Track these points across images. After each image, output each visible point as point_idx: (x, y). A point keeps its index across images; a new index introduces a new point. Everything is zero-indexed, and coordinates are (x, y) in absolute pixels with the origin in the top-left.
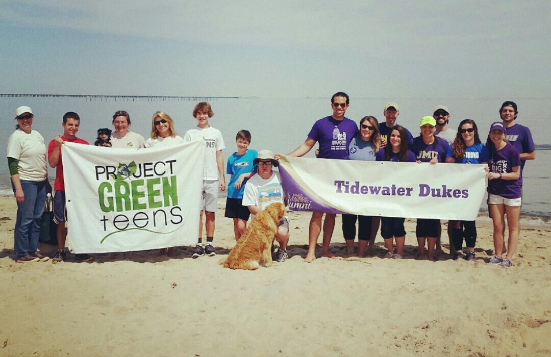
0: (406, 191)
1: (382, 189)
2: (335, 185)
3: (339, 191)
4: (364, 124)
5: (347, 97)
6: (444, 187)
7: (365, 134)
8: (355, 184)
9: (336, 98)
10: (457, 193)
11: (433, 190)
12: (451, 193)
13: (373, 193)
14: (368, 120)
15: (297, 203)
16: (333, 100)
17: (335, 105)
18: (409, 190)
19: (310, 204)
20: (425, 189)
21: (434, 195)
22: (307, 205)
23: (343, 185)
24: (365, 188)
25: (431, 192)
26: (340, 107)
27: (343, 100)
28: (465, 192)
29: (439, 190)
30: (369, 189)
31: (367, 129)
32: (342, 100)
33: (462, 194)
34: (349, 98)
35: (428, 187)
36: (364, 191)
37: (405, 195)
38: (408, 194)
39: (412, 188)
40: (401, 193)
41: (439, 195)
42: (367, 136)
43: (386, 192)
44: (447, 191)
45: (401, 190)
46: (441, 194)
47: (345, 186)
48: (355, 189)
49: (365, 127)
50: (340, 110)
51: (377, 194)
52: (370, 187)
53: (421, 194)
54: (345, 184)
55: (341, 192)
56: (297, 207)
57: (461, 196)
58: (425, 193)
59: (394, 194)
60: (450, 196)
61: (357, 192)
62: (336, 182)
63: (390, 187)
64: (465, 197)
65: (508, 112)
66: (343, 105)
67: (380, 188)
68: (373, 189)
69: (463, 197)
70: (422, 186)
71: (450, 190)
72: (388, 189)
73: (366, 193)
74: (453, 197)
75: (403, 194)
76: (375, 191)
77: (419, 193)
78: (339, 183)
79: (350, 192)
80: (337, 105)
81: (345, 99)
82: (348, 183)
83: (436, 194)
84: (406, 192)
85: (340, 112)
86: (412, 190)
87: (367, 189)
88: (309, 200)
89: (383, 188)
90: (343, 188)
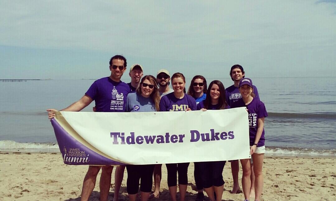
0: (179, 137)
1: (156, 138)
2: (111, 137)
3: (115, 142)
4: (144, 82)
5: (125, 60)
6: (212, 131)
7: (146, 92)
8: (130, 135)
9: (114, 60)
10: (223, 136)
11: (203, 135)
12: (219, 136)
13: (148, 143)
14: (148, 79)
15: (74, 157)
16: (111, 63)
17: (113, 66)
18: (182, 137)
19: (87, 158)
20: (195, 134)
21: (203, 140)
22: (84, 159)
23: (119, 137)
24: (140, 138)
25: (201, 137)
26: (118, 69)
27: (121, 63)
28: (231, 133)
29: (208, 135)
30: (144, 139)
31: (148, 87)
32: (119, 62)
33: (228, 136)
34: (127, 61)
35: (197, 132)
36: (140, 141)
37: (178, 141)
38: (181, 141)
39: (184, 135)
40: (174, 140)
41: (208, 139)
42: (147, 94)
43: (161, 140)
44: (215, 135)
45: (174, 137)
46: (210, 138)
47: (121, 137)
48: (130, 139)
49: (146, 85)
50: (118, 72)
51: (152, 143)
52: (145, 137)
53: (193, 140)
54: (121, 136)
55: (117, 143)
56: (75, 161)
57: (228, 138)
58: (195, 138)
59: (167, 142)
60: (218, 139)
61: (133, 142)
62: (112, 134)
63: (164, 135)
64: (231, 138)
65: (237, 73)
66: (121, 68)
67: (154, 137)
68: (148, 138)
69: (229, 138)
70: (192, 132)
71: (218, 134)
72: (162, 137)
73: (142, 142)
74: (220, 139)
75: (176, 141)
76: (150, 140)
77: (191, 139)
78: (115, 135)
79: (126, 143)
80: (115, 67)
81: (123, 61)
82: (123, 134)
83: (206, 138)
84: (179, 139)
85: (118, 74)
86: (184, 136)
87: (142, 139)
88: (87, 153)
89: (158, 137)
90: (119, 140)
